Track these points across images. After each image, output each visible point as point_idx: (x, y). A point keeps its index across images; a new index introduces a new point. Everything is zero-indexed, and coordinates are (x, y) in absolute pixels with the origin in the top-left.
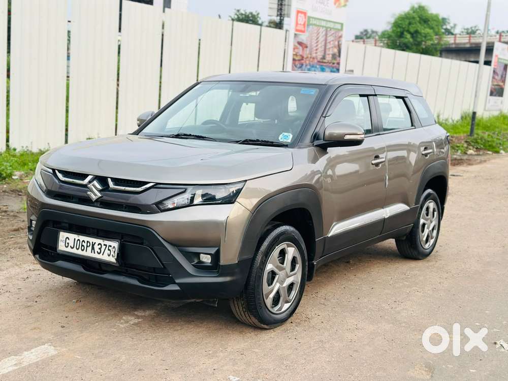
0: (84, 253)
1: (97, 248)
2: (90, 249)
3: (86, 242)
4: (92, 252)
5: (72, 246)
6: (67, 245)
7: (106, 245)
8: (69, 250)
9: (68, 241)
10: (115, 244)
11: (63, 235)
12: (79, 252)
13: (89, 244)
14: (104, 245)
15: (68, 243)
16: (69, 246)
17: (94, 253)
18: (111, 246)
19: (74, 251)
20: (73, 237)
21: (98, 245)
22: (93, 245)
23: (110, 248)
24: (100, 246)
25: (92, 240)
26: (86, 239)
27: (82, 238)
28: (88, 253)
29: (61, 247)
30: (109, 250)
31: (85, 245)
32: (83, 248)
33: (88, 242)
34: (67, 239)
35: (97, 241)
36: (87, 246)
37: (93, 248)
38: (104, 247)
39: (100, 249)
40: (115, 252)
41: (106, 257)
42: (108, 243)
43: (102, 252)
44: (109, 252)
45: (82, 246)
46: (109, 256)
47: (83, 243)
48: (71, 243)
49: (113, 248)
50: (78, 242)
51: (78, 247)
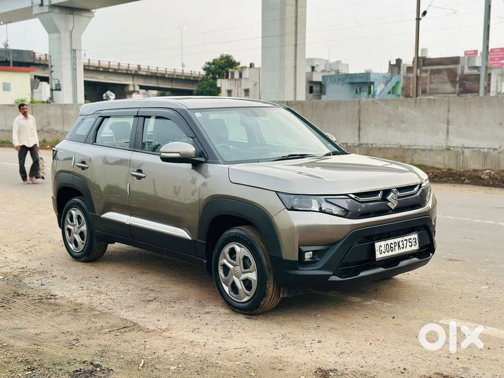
0: (394, 253)
1: (401, 245)
2: (397, 247)
4: (399, 249)
5: (385, 251)
6: (381, 252)
7: (407, 240)
8: (383, 255)
9: (381, 249)
10: (415, 236)
11: (377, 245)
12: (391, 253)
14: (405, 240)
16: (383, 252)
17: (401, 249)
18: (411, 239)
19: (387, 254)
20: (383, 243)
21: (401, 242)
22: (399, 243)
23: (410, 241)
25: (396, 240)
26: (392, 241)
27: (389, 242)
28: (397, 251)
29: (378, 256)
30: (410, 242)
32: (392, 249)
33: (394, 243)
34: (380, 247)
35: (400, 239)
36: (395, 246)
37: (399, 246)
38: (405, 243)
39: (403, 244)
40: (415, 242)
41: (408, 249)
42: (407, 238)
43: (405, 247)
44: (410, 244)
45: (391, 247)
46: (410, 246)
47: (392, 246)
48: (383, 249)
49: (413, 239)
50: (387, 246)
51: (388, 250)
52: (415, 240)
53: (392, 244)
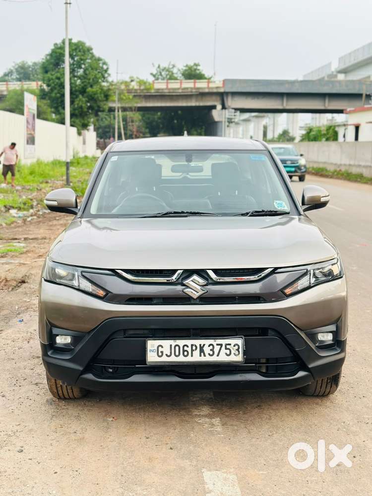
0: (189, 359)
1: (207, 350)
2: (197, 352)
3: (190, 347)
4: (200, 356)
5: (169, 354)
6: (160, 354)
7: (221, 345)
8: (164, 359)
9: (161, 350)
10: (240, 342)
11: (152, 344)
12: (181, 359)
13: (194, 348)
14: (217, 345)
15: (162, 352)
16: (164, 355)
17: (205, 356)
18: (230, 344)
19: (173, 359)
20: (167, 343)
21: (209, 346)
22: (202, 348)
23: (228, 347)
24: (211, 347)
25: (198, 342)
26: (189, 342)
27: (181, 343)
28: (196, 358)
29: (152, 357)
30: (226, 349)
31: (189, 349)
32: (186, 353)
33: (192, 345)
34: (160, 348)
35: (207, 342)
36: (192, 350)
37: (202, 351)
38: (217, 349)
40: (238, 350)
41: (223, 358)
42: (224, 342)
43: (216, 353)
44: (228, 352)
45: (184, 351)
46: (228, 355)
47: (186, 348)
48: (166, 351)
49: (234, 346)
50: (177, 348)
51: (177, 354)
52: (236, 347)
53: (188, 347)
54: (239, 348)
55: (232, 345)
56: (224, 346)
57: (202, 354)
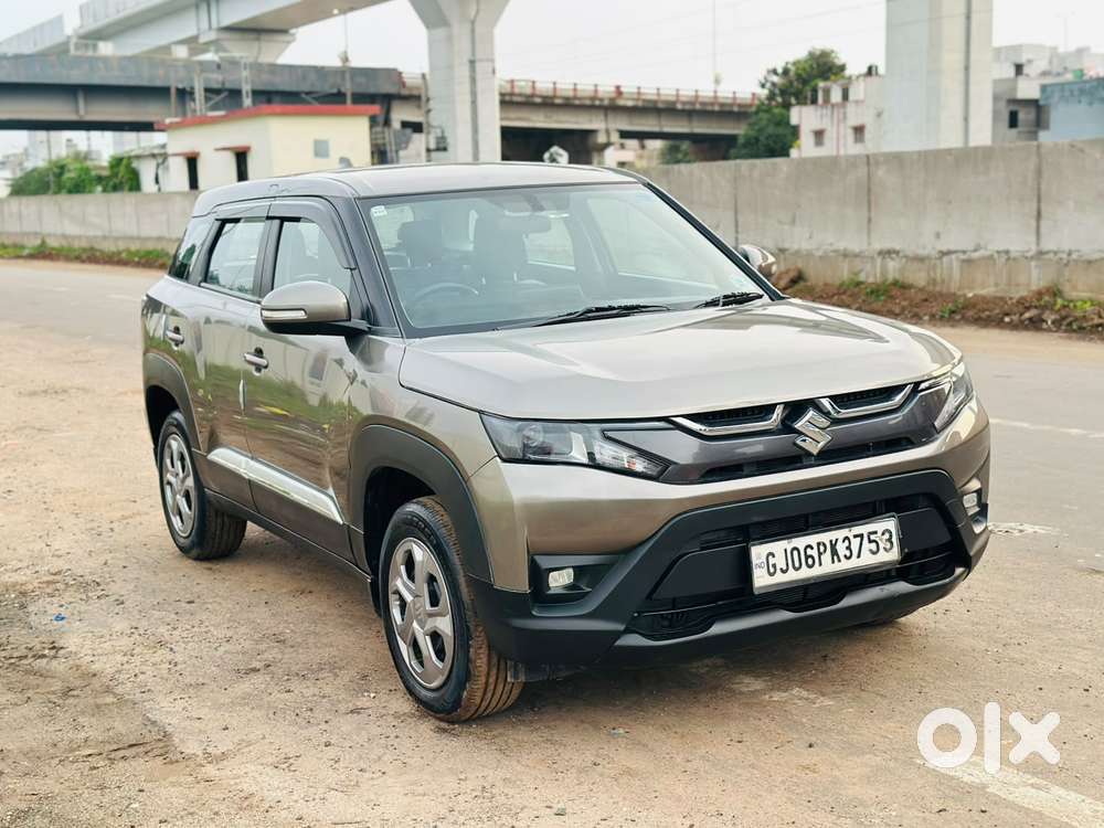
0: (817, 571)
1: (841, 549)
2: (827, 557)
3: (815, 547)
4: (833, 562)
5: (785, 568)
6: (772, 570)
7: (861, 536)
8: (780, 578)
9: (771, 559)
10: (890, 524)
11: (758, 553)
12: (805, 573)
13: (822, 548)
14: (855, 536)
15: (774, 566)
16: (778, 571)
17: (839, 561)
18: (876, 533)
19: (792, 576)
20: (779, 547)
21: (843, 542)
22: (833, 546)
23: (872, 537)
24: (847, 541)
25: (826, 537)
26: (813, 539)
27: (801, 542)
28: (827, 567)
29: (761, 580)
30: (870, 541)
31: (814, 553)
32: (810, 562)
33: (819, 544)
35: (838, 534)
36: (820, 554)
38: (855, 543)
39: (849, 548)
40: (890, 540)
41: (867, 560)
42: (864, 529)
43: (855, 554)
44: (873, 546)
45: (807, 557)
46: (874, 553)
47: (809, 552)
48: (780, 562)
49: (883, 534)
50: (795, 553)
51: (797, 565)
52: (887, 536)
53: (812, 548)
54: (891, 536)
55: (879, 534)
56: (866, 539)
57: (835, 558)
